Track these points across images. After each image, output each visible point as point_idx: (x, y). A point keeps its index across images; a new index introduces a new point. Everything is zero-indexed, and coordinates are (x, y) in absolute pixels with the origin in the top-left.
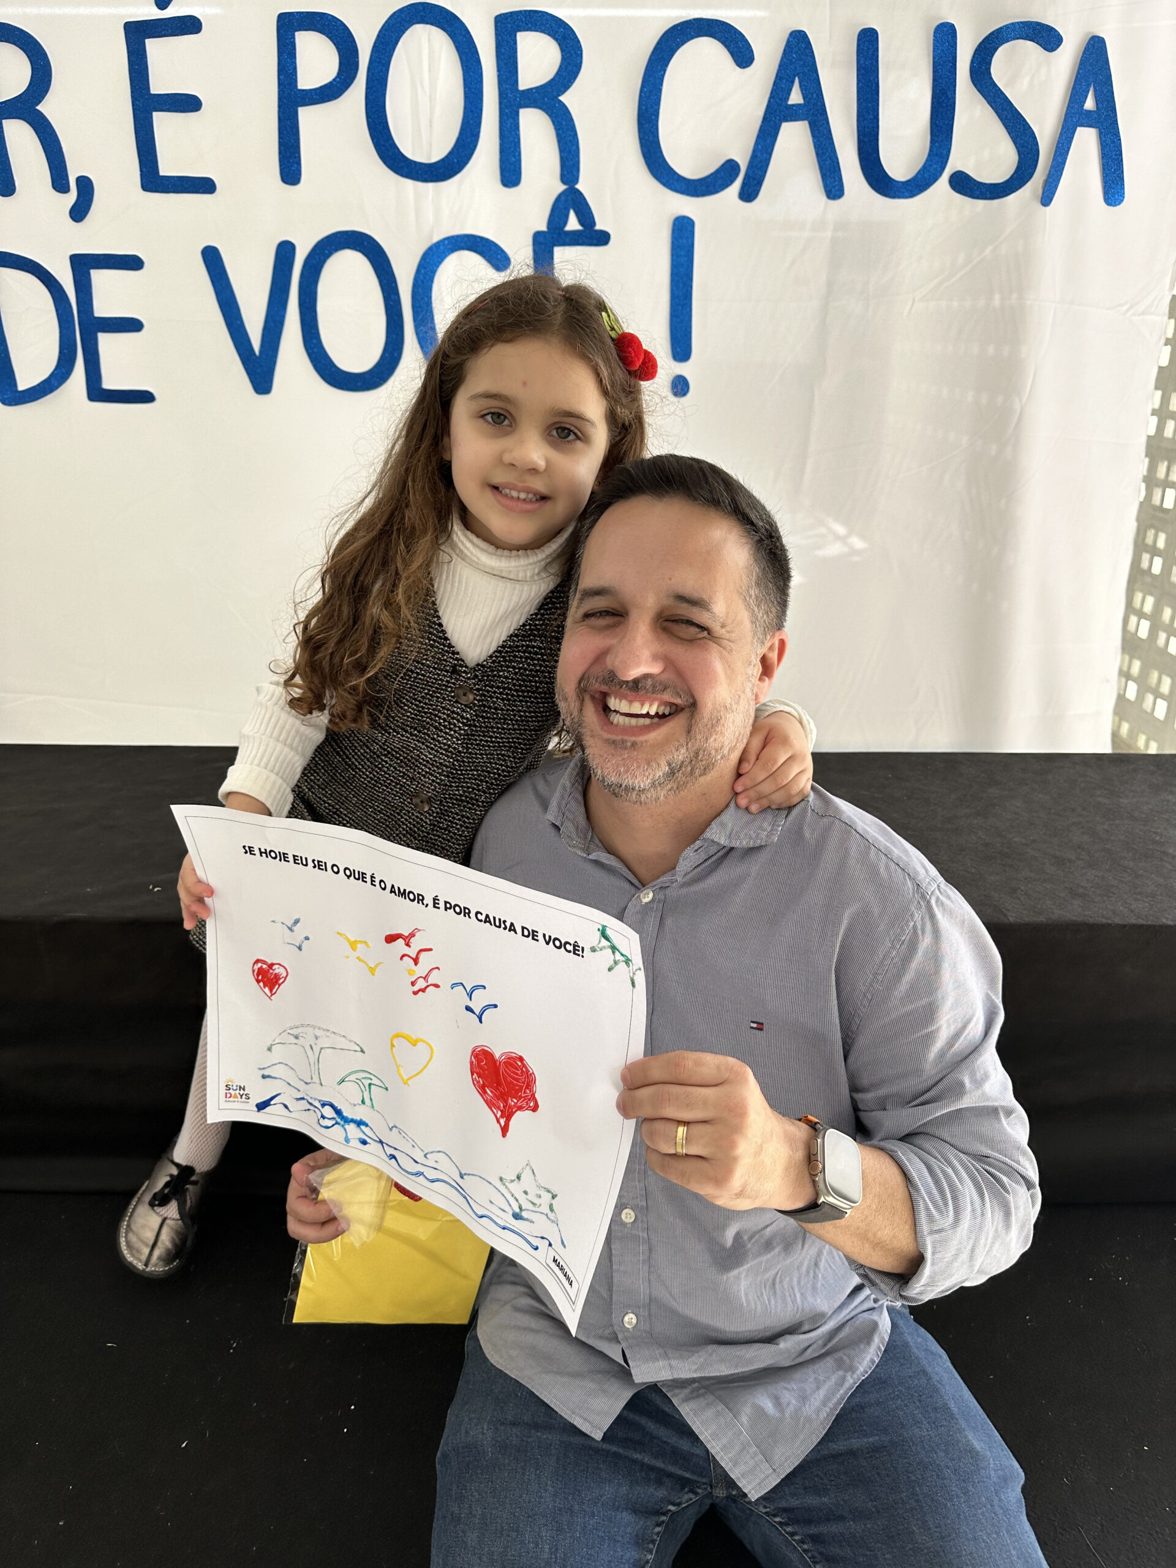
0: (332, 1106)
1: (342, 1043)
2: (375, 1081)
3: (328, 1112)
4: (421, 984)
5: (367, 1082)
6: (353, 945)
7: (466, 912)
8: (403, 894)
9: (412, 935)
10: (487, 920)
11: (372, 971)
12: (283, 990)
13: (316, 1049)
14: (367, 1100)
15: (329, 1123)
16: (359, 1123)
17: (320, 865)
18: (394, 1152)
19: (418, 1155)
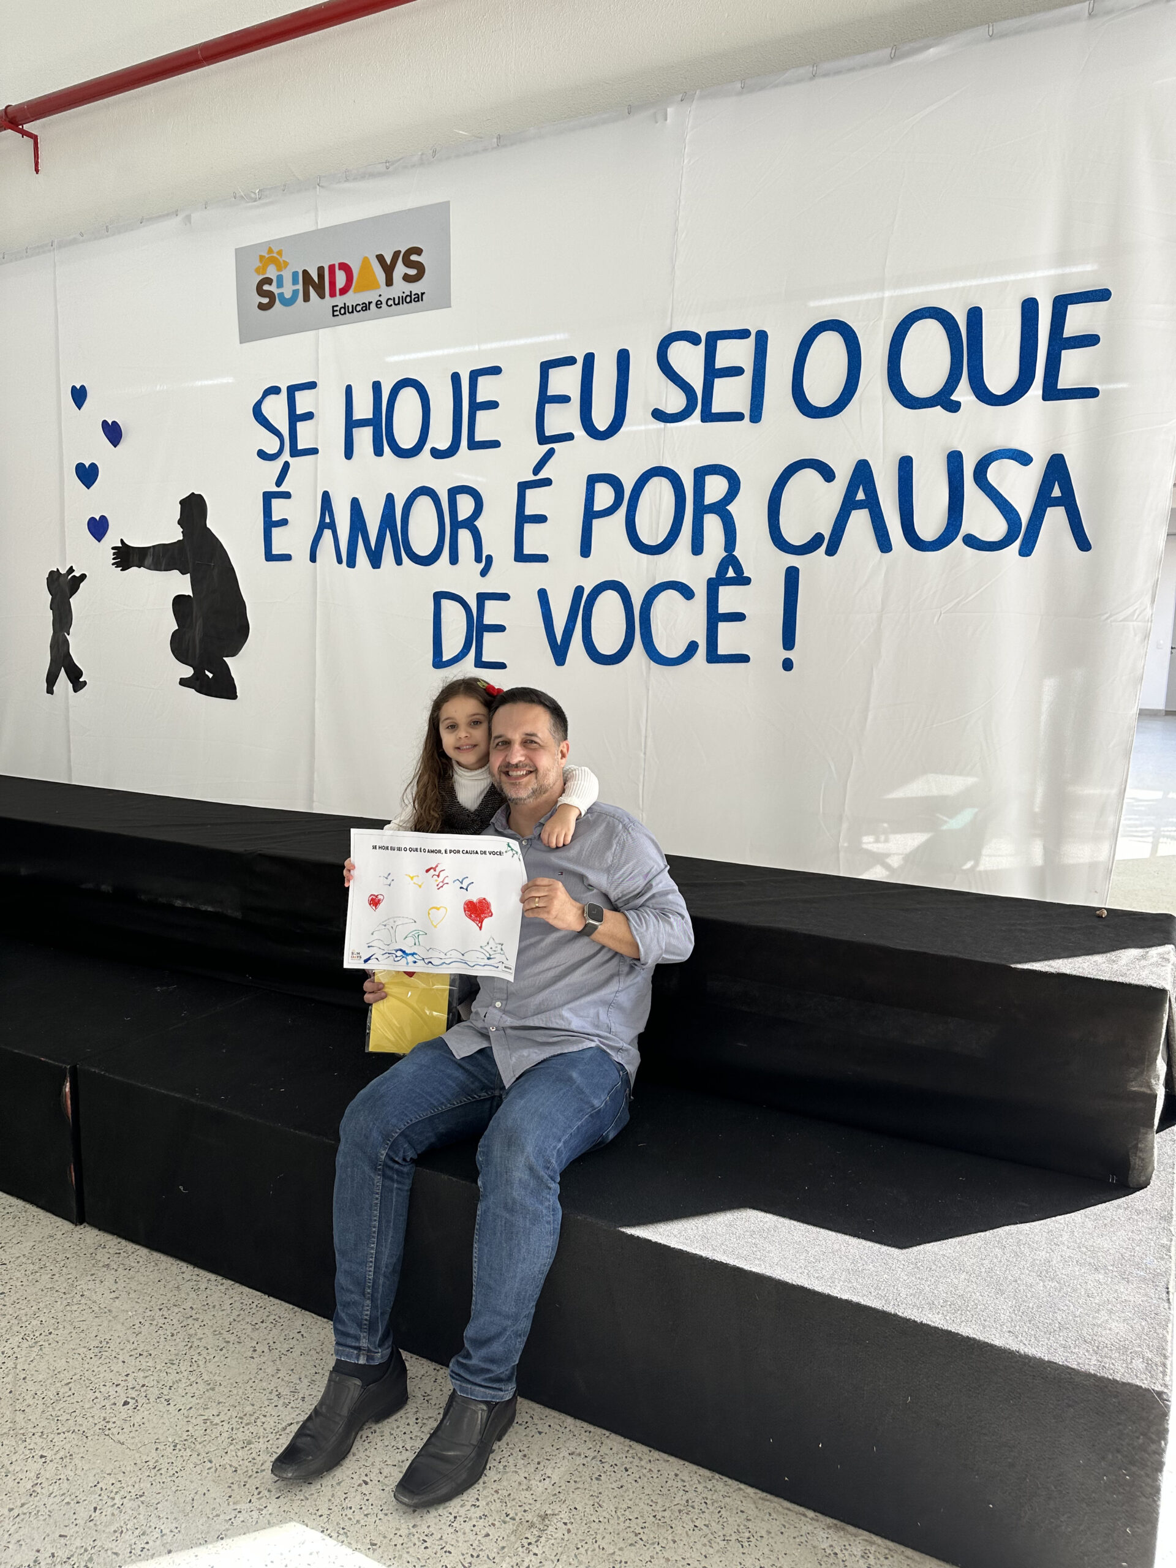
0: (401, 950)
1: (406, 921)
2: (421, 933)
3: (399, 953)
4: (441, 884)
5: (416, 935)
6: (412, 878)
7: (458, 852)
8: (432, 851)
9: (437, 866)
10: (467, 852)
11: (420, 886)
12: (381, 906)
13: (394, 928)
14: (417, 943)
15: (399, 958)
16: (413, 954)
17: (399, 849)
18: (430, 960)
19: (442, 956)
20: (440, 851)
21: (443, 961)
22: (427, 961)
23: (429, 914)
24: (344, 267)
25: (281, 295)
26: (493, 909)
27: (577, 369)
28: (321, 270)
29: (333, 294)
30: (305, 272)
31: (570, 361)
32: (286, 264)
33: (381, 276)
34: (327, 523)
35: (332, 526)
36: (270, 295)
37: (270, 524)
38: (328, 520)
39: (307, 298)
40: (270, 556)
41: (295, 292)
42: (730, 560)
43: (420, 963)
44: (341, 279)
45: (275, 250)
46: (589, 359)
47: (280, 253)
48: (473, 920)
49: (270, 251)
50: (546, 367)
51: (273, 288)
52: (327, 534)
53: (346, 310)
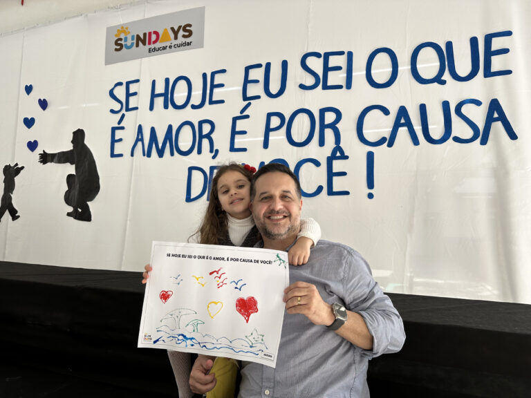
0: (182, 335)
1: (189, 312)
2: (199, 322)
3: (181, 337)
4: (221, 284)
5: (196, 323)
6: (197, 279)
7: (237, 260)
8: (217, 259)
9: (219, 270)
10: (244, 260)
11: (203, 285)
12: (169, 300)
13: (179, 317)
14: (196, 330)
15: (180, 342)
16: (191, 339)
17: (190, 257)
18: (204, 344)
19: (215, 342)
20: (223, 259)
21: (215, 346)
22: (202, 345)
23: (208, 307)
24: (156, 33)
25: (126, 45)
26: (259, 306)
27: (262, 70)
28: (145, 34)
29: (149, 44)
30: (138, 36)
31: (259, 66)
32: (129, 33)
33: (172, 36)
34: (139, 138)
35: (142, 140)
36: (121, 45)
37: (114, 141)
38: (140, 137)
39: (137, 45)
40: (113, 155)
41: (132, 44)
42: (338, 148)
43: (197, 346)
44: (154, 37)
45: (125, 27)
46: (268, 65)
47: (127, 28)
48: (242, 314)
49: (122, 28)
50: (247, 69)
51: (123, 42)
52: (140, 144)
53: (155, 50)
